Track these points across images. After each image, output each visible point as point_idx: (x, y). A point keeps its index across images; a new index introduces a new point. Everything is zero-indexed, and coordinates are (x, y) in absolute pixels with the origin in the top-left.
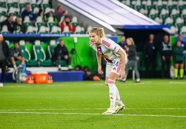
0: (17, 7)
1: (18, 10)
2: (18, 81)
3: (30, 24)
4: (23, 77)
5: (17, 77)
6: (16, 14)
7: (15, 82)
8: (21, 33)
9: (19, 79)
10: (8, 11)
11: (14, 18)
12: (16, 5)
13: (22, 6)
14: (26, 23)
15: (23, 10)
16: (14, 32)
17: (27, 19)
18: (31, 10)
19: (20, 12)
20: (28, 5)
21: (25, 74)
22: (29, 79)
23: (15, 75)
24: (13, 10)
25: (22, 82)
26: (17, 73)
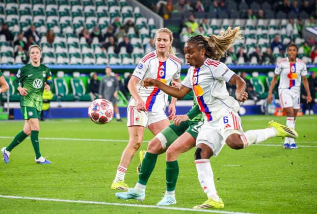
0: (266, 38)
1: (267, 41)
2: (266, 114)
3: (279, 55)
4: (271, 109)
5: (266, 109)
6: (265, 45)
7: (263, 114)
8: (271, 64)
9: (267, 112)
10: (257, 42)
11: (264, 50)
12: (265, 36)
13: (272, 37)
14: (275, 55)
15: (272, 41)
16: (263, 64)
17: (276, 51)
18: (280, 40)
19: (270, 42)
20: (277, 36)
21: (274, 106)
22: (278, 112)
23: (264, 107)
24: (262, 41)
25: (271, 115)
26: (265, 105)
